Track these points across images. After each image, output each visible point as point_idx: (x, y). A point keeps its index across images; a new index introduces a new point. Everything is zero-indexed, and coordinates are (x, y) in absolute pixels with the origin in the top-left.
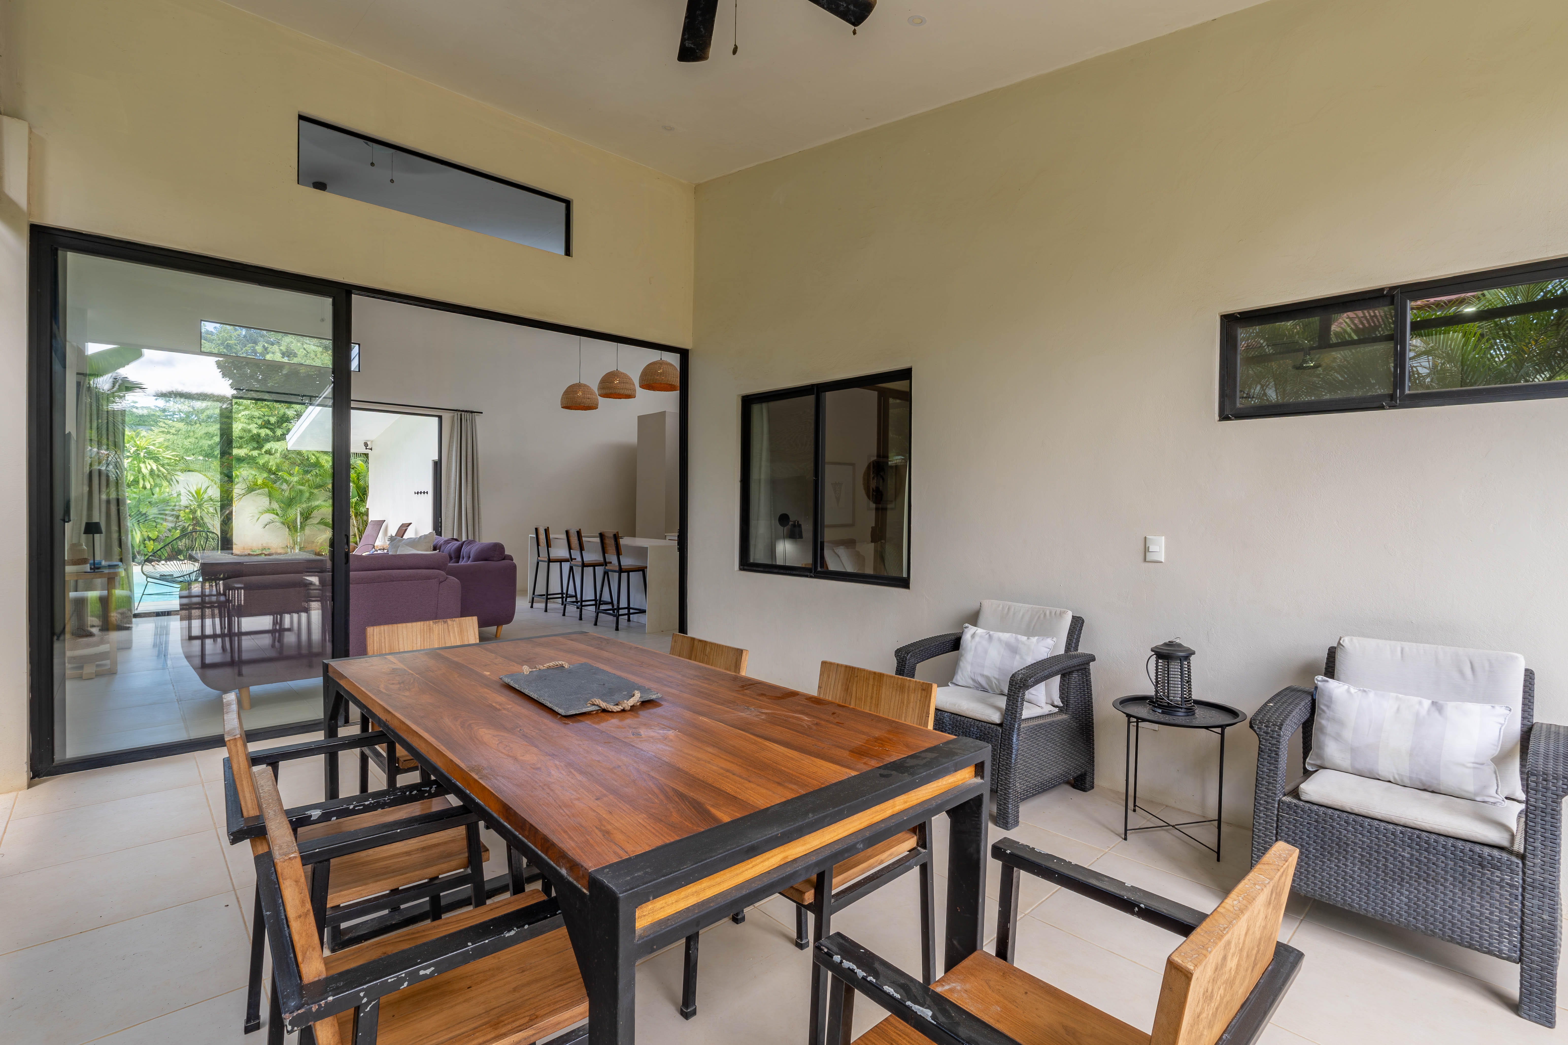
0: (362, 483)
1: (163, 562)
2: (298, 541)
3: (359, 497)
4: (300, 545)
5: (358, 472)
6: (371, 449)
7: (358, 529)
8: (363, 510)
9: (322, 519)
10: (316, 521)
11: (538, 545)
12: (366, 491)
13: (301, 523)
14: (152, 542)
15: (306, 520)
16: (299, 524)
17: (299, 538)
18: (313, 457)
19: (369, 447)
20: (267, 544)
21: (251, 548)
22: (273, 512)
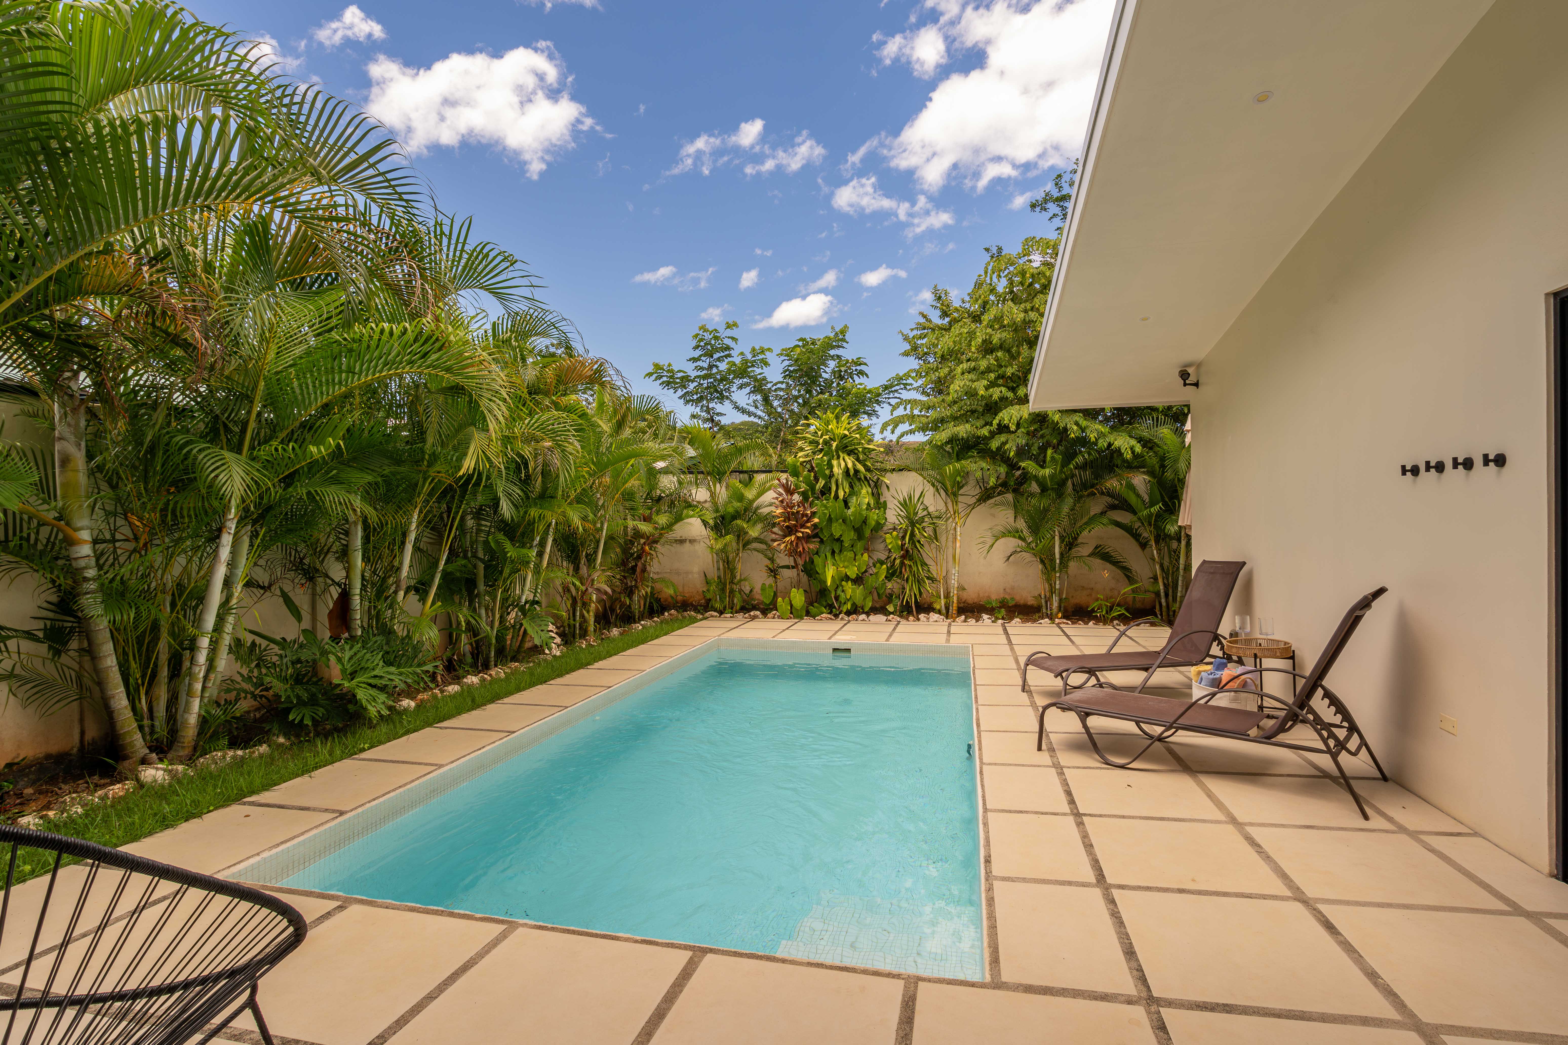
0: (1169, 475)
1: (863, 616)
2: (1057, 587)
3: (1165, 504)
4: (1060, 594)
5: (1161, 453)
6: (1196, 385)
7: (1162, 566)
8: (1172, 529)
9: (1096, 547)
10: (1085, 551)
12: (1176, 491)
13: (1062, 554)
14: (850, 582)
15: (1070, 549)
16: (1057, 556)
17: (1058, 582)
18: (1075, 428)
19: (1192, 379)
20: (1013, 588)
21: (986, 595)
22: (1017, 535)
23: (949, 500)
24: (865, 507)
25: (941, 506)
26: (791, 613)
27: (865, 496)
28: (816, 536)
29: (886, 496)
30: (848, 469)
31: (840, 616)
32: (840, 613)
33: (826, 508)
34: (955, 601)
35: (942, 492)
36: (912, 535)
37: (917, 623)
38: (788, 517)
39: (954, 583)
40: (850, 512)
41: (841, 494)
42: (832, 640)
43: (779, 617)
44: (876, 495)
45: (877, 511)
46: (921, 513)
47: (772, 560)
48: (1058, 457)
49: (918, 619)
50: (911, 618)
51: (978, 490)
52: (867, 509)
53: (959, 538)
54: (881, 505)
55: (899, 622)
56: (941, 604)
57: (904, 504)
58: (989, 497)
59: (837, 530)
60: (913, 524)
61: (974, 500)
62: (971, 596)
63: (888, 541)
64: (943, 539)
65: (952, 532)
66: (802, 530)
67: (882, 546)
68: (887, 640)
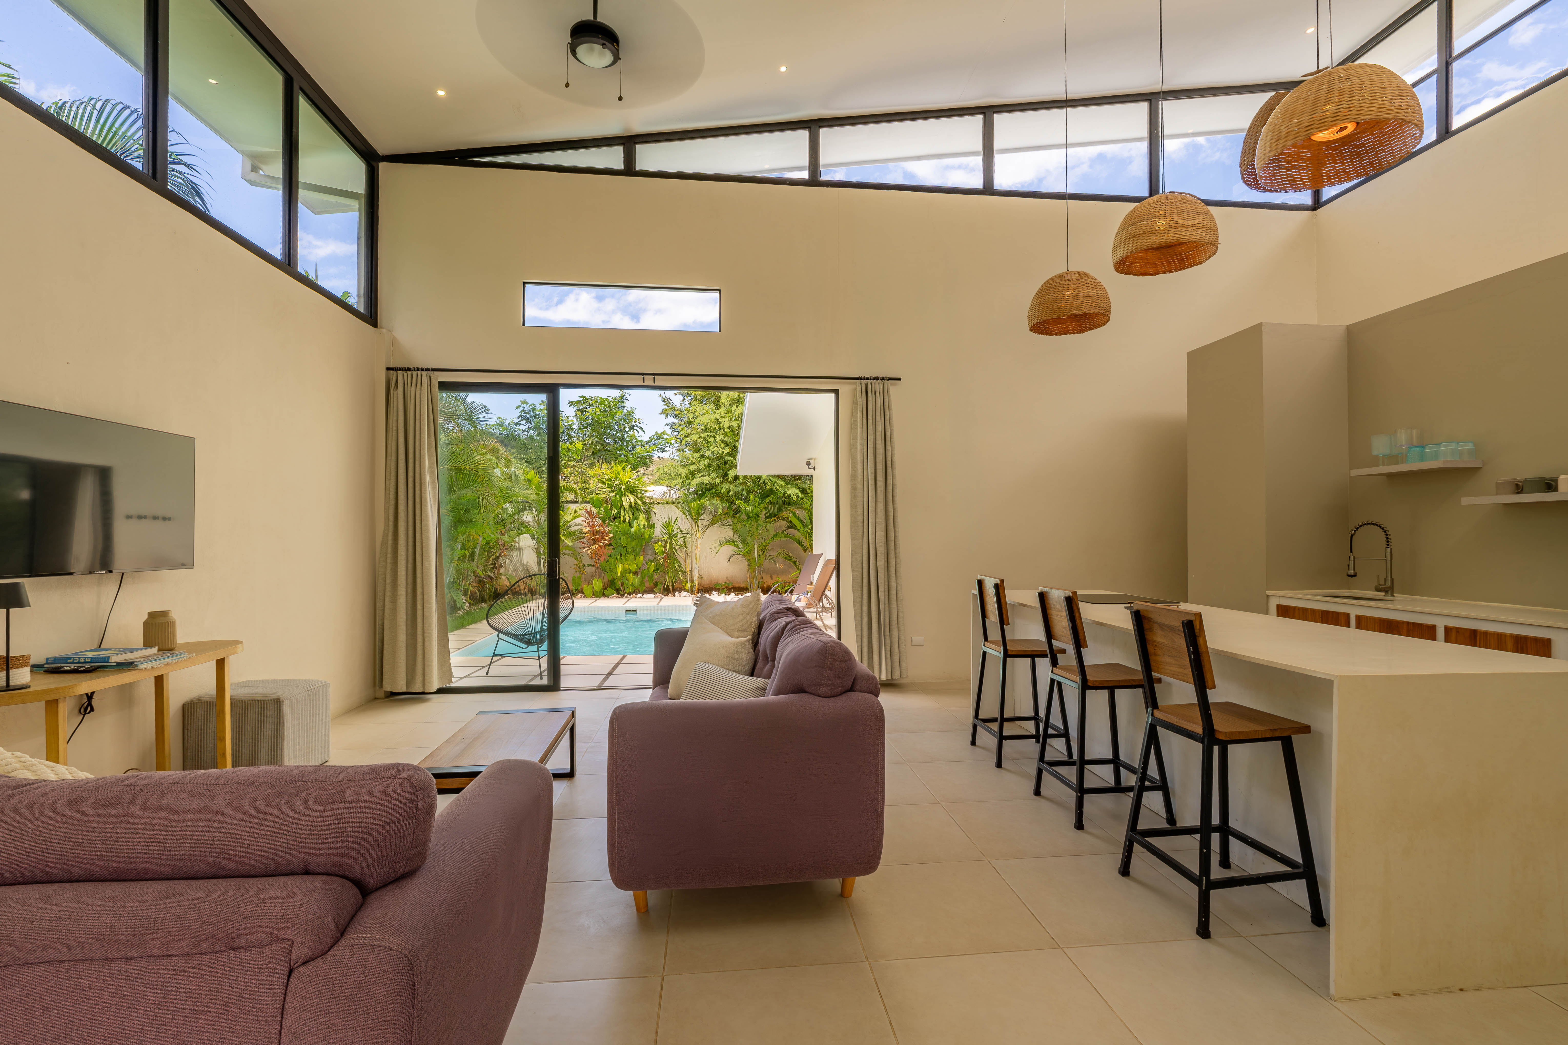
2: (756, 574)
4: (758, 578)
6: (814, 469)
10: (773, 554)
11: (984, 615)
13: (759, 556)
14: (631, 575)
15: (764, 552)
16: (756, 556)
17: (756, 572)
19: (812, 465)
20: (731, 577)
21: (716, 581)
22: (733, 544)
23: (693, 523)
24: (642, 527)
25: (689, 527)
26: (593, 595)
27: (642, 520)
28: (610, 545)
29: (655, 520)
30: (631, 503)
31: (625, 595)
32: (625, 594)
33: (618, 527)
34: (697, 585)
35: (689, 518)
36: (671, 545)
37: (674, 597)
38: (593, 532)
39: (696, 574)
40: (633, 530)
41: (627, 518)
42: (626, 605)
43: (584, 597)
44: (648, 519)
45: (650, 529)
46: (676, 531)
47: (579, 561)
48: (757, 499)
49: (674, 596)
50: (670, 595)
51: (711, 517)
52: (643, 528)
53: (699, 546)
54: (653, 526)
55: (662, 598)
56: (688, 586)
57: (666, 526)
58: (718, 521)
59: (624, 541)
60: (671, 537)
61: (708, 523)
62: (706, 581)
63: (656, 548)
64: (689, 548)
65: (695, 542)
66: (603, 541)
67: (650, 551)
68: (658, 604)
